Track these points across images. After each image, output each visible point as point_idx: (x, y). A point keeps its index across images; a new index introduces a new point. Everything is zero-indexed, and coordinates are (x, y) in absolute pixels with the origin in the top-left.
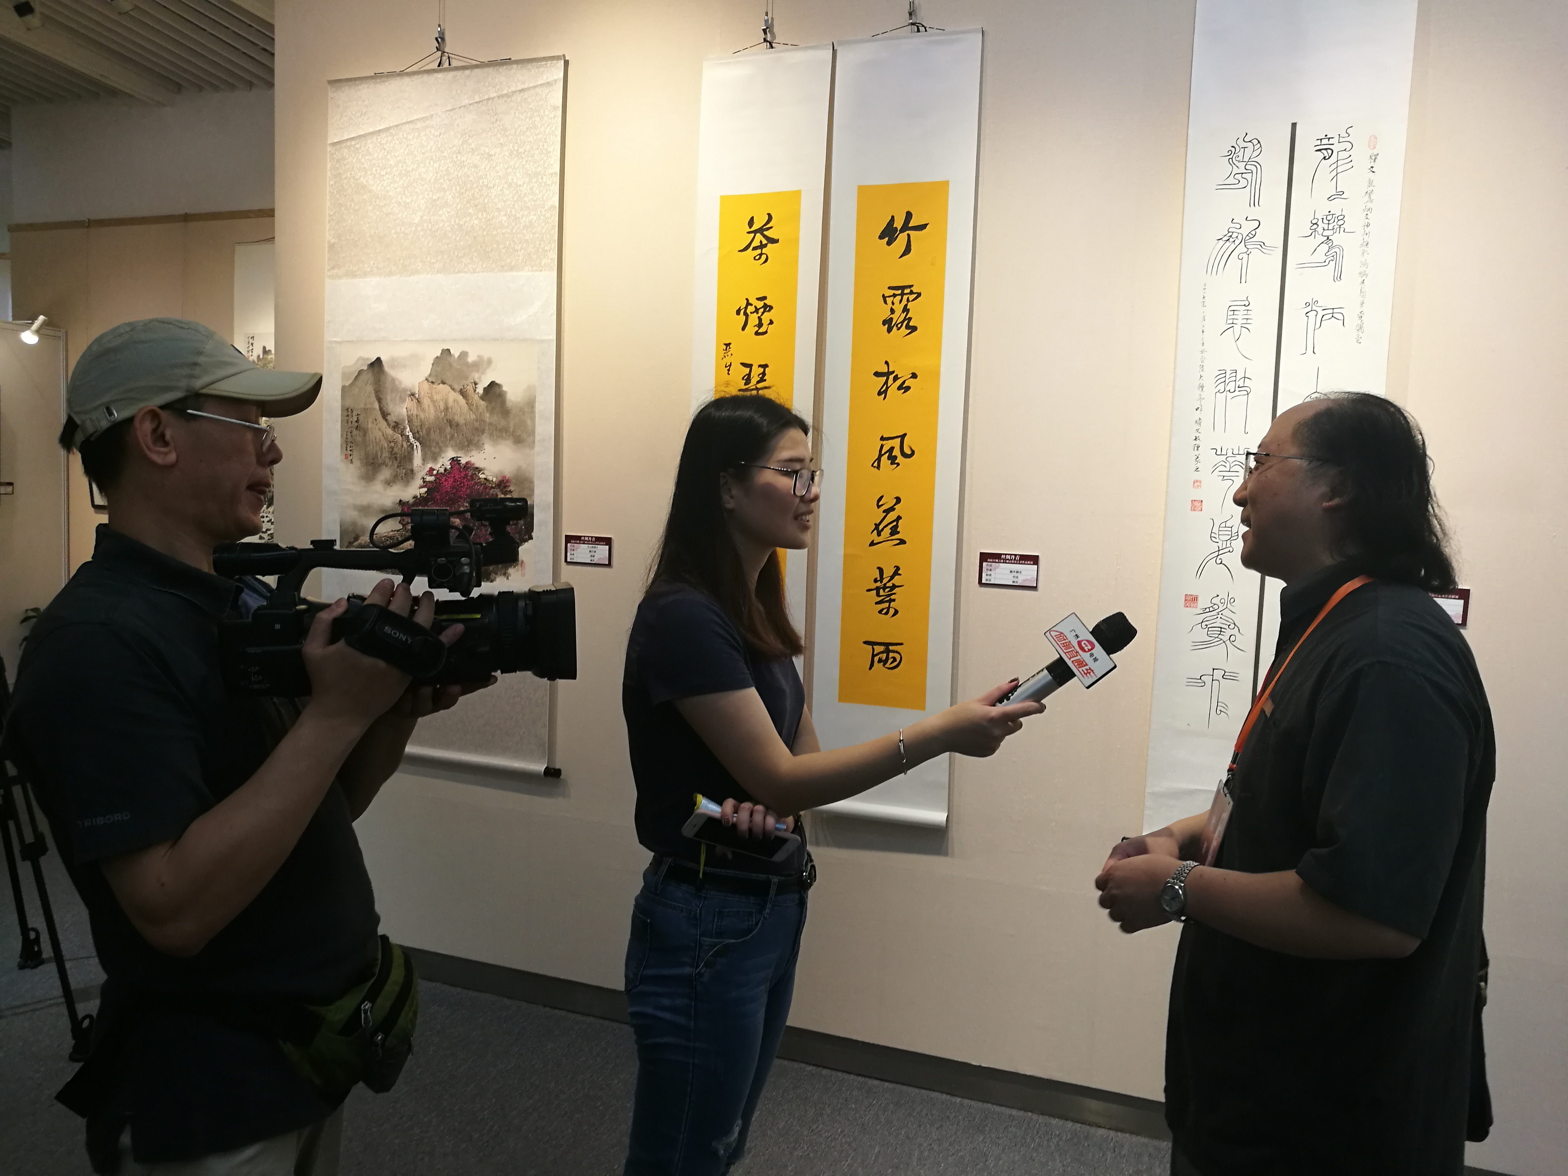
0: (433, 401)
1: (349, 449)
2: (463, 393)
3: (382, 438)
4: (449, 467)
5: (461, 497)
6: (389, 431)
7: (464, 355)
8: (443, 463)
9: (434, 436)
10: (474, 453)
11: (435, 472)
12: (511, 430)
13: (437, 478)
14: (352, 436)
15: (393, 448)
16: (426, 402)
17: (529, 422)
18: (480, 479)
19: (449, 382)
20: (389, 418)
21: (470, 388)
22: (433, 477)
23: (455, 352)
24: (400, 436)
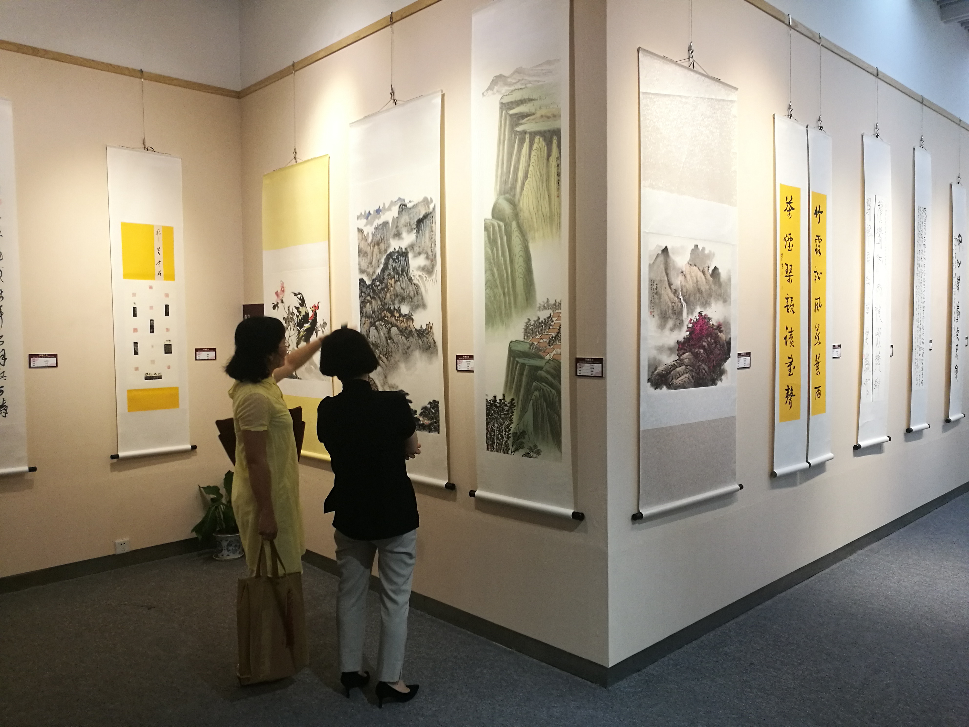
0: (692, 277)
1: (652, 308)
2: (703, 272)
3: (668, 300)
4: (698, 318)
5: (703, 336)
6: (672, 296)
7: (704, 249)
8: (695, 316)
9: (692, 299)
10: (708, 309)
11: (692, 321)
12: (722, 295)
13: (693, 326)
14: (653, 298)
15: (673, 306)
16: (688, 277)
17: (729, 290)
18: (710, 324)
19: (697, 266)
20: (672, 287)
21: (706, 269)
22: (691, 325)
23: (700, 247)
24: (677, 299)
